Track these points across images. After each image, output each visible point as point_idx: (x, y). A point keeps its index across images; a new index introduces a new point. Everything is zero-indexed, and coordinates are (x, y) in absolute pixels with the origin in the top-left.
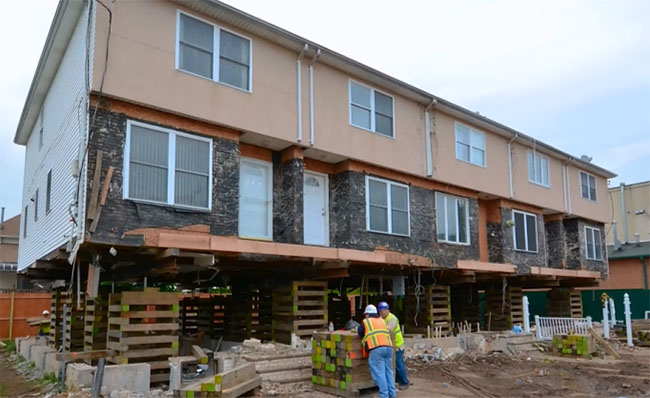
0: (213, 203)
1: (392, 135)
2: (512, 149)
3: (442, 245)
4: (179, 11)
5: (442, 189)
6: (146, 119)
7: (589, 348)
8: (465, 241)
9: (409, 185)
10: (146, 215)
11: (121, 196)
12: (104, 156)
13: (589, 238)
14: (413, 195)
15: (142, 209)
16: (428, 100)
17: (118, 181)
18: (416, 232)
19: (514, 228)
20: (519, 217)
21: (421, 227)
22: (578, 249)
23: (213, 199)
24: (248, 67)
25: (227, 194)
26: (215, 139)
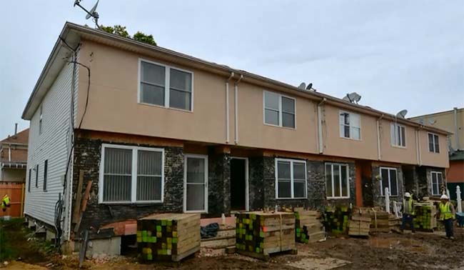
0: (164, 196)
1: (294, 127)
2: (380, 124)
3: (330, 201)
4: (140, 60)
5: (330, 160)
6: (117, 141)
7: (432, 224)
8: (346, 195)
9: (307, 160)
10: (115, 213)
11: (97, 202)
12: (85, 174)
13: (434, 180)
14: (309, 167)
15: (112, 209)
16: (319, 99)
17: (95, 190)
18: (312, 194)
19: (381, 181)
20: (385, 172)
21: (315, 189)
22: (426, 189)
23: (165, 193)
24: (191, 93)
25: (174, 188)
26: (166, 148)
